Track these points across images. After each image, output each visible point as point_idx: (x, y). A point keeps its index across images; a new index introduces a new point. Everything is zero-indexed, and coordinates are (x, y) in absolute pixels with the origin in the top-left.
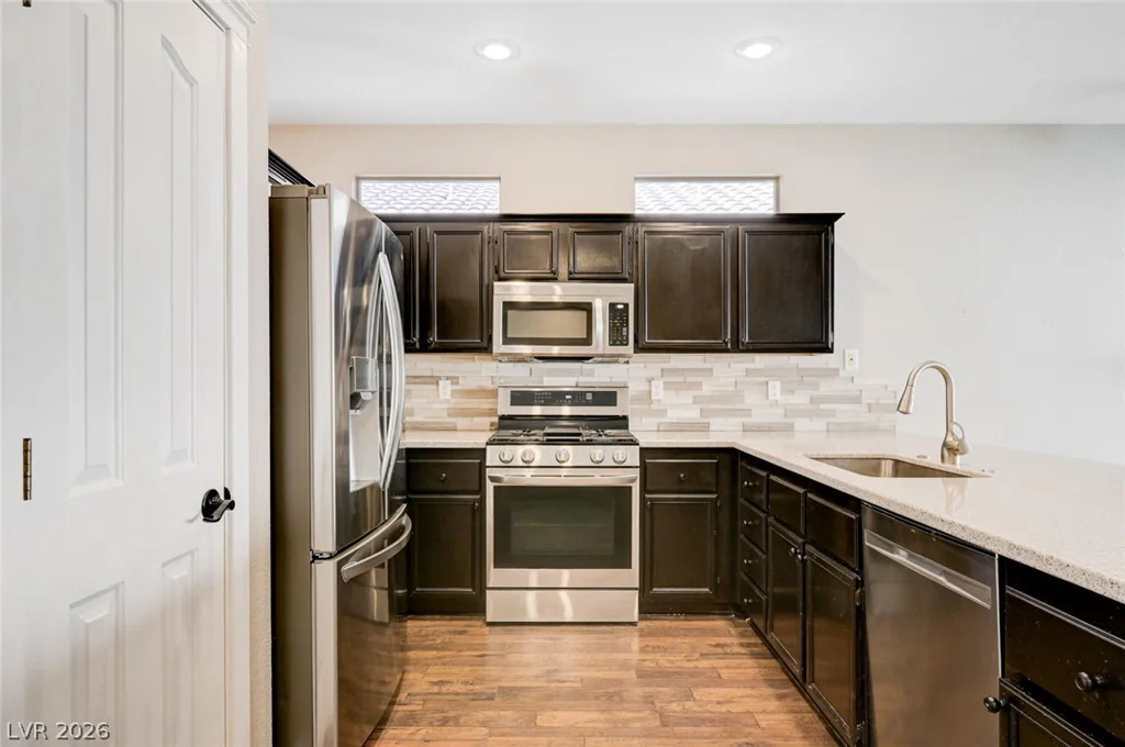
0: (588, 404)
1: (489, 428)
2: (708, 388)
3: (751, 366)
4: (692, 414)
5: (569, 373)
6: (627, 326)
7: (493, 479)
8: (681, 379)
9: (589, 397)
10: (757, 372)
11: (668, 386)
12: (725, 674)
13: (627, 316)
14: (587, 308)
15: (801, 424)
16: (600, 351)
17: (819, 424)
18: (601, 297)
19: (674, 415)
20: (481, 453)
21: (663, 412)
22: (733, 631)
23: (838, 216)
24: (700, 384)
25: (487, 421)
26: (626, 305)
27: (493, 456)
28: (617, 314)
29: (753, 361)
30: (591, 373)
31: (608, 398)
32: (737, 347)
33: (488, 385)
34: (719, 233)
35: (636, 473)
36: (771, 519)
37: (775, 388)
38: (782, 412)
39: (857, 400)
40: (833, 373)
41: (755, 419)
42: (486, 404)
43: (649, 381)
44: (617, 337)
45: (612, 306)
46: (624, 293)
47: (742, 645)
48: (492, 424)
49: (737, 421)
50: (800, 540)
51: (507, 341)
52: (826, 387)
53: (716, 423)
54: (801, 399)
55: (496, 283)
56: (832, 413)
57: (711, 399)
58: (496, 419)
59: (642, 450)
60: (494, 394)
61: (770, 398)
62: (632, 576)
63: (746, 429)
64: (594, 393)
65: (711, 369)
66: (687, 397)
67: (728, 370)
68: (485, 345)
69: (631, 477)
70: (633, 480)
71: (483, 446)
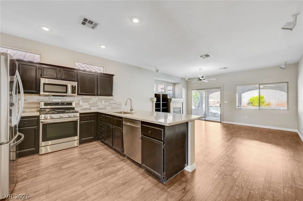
0: (65, 105)
1: (36, 111)
2: (91, 102)
3: (99, 98)
4: (88, 107)
5: (60, 99)
6: (76, 90)
7: (42, 122)
8: (85, 100)
9: (65, 104)
10: (100, 99)
11: (83, 102)
12: (98, 150)
13: (76, 88)
14: (66, 86)
15: (107, 108)
16: (69, 95)
17: (110, 108)
18: (70, 84)
19: (84, 107)
20: (38, 117)
21: (82, 106)
22: (98, 143)
23: (114, 75)
24: (90, 101)
25: (36, 110)
26: (75, 86)
27: (42, 117)
28: (73, 88)
29: (99, 97)
30: (66, 99)
31: (70, 104)
32: (97, 95)
33: (36, 101)
34: (94, 75)
35: (79, 118)
36: (106, 123)
37: (103, 102)
38: (104, 106)
39: (116, 104)
40: (112, 100)
41: (100, 107)
42: (36, 106)
43: (79, 101)
44: (73, 92)
45: (72, 86)
46: (75, 84)
47: (100, 145)
48: (37, 110)
49: (97, 108)
50: (112, 125)
51: (44, 91)
52: (111, 102)
53: (92, 108)
54: (107, 104)
55: (41, 78)
56: (112, 106)
57: (91, 104)
58: (39, 109)
59: (80, 113)
60: (39, 103)
62: (77, 138)
63: (98, 109)
64: (66, 103)
65: (92, 99)
66: (87, 103)
67: (94, 99)
68: (37, 92)
69: (78, 118)
70: (78, 119)
71: (39, 115)
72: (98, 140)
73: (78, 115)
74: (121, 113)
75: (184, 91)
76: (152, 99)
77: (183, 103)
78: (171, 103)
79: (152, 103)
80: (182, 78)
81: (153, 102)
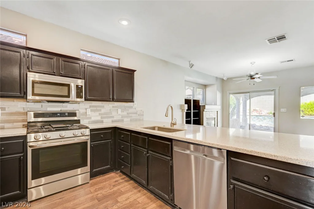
0: (66, 116)
1: (22, 126)
2: (103, 111)
3: (114, 105)
4: (99, 118)
5: (58, 107)
6: (82, 93)
7: (30, 147)
8: (95, 109)
9: (67, 114)
10: (116, 107)
11: (91, 111)
12: (123, 190)
13: (82, 89)
14: (68, 86)
15: (125, 119)
16: (73, 100)
17: (129, 119)
18: (75, 83)
19: (93, 119)
20: (25, 137)
21: (90, 118)
22: (117, 175)
23: (135, 71)
24: (101, 110)
25: (21, 124)
26: (82, 86)
27: (31, 137)
28: (79, 88)
29: (114, 104)
30: (66, 107)
31: (74, 114)
32: (113, 100)
33: (22, 110)
34: (108, 70)
35: (89, 137)
36: (132, 145)
37: (119, 111)
38: (121, 117)
39: (136, 113)
40: (131, 107)
41: (115, 119)
42: (21, 118)
43: (86, 109)
44: (79, 95)
45: (77, 86)
46: (81, 82)
48: (23, 125)
49: (110, 120)
50: (146, 150)
51: (33, 94)
52: (131, 111)
53: (105, 120)
54: (125, 113)
55: (28, 73)
56: (131, 117)
57: (105, 114)
58: (26, 123)
60: (26, 114)
61: (118, 113)
62: (88, 168)
63: (113, 122)
64: (68, 113)
65: (104, 106)
66: (97, 113)
67: (108, 106)
68: (22, 95)
70: (88, 139)
71: (26, 134)
72: (117, 170)
73: (87, 132)
74: (154, 128)
75: (219, 95)
76: (181, 107)
77: (217, 111)
78: (204, 112)
79: (181, 113)
80: (217, 78)
81: (183, 110)
